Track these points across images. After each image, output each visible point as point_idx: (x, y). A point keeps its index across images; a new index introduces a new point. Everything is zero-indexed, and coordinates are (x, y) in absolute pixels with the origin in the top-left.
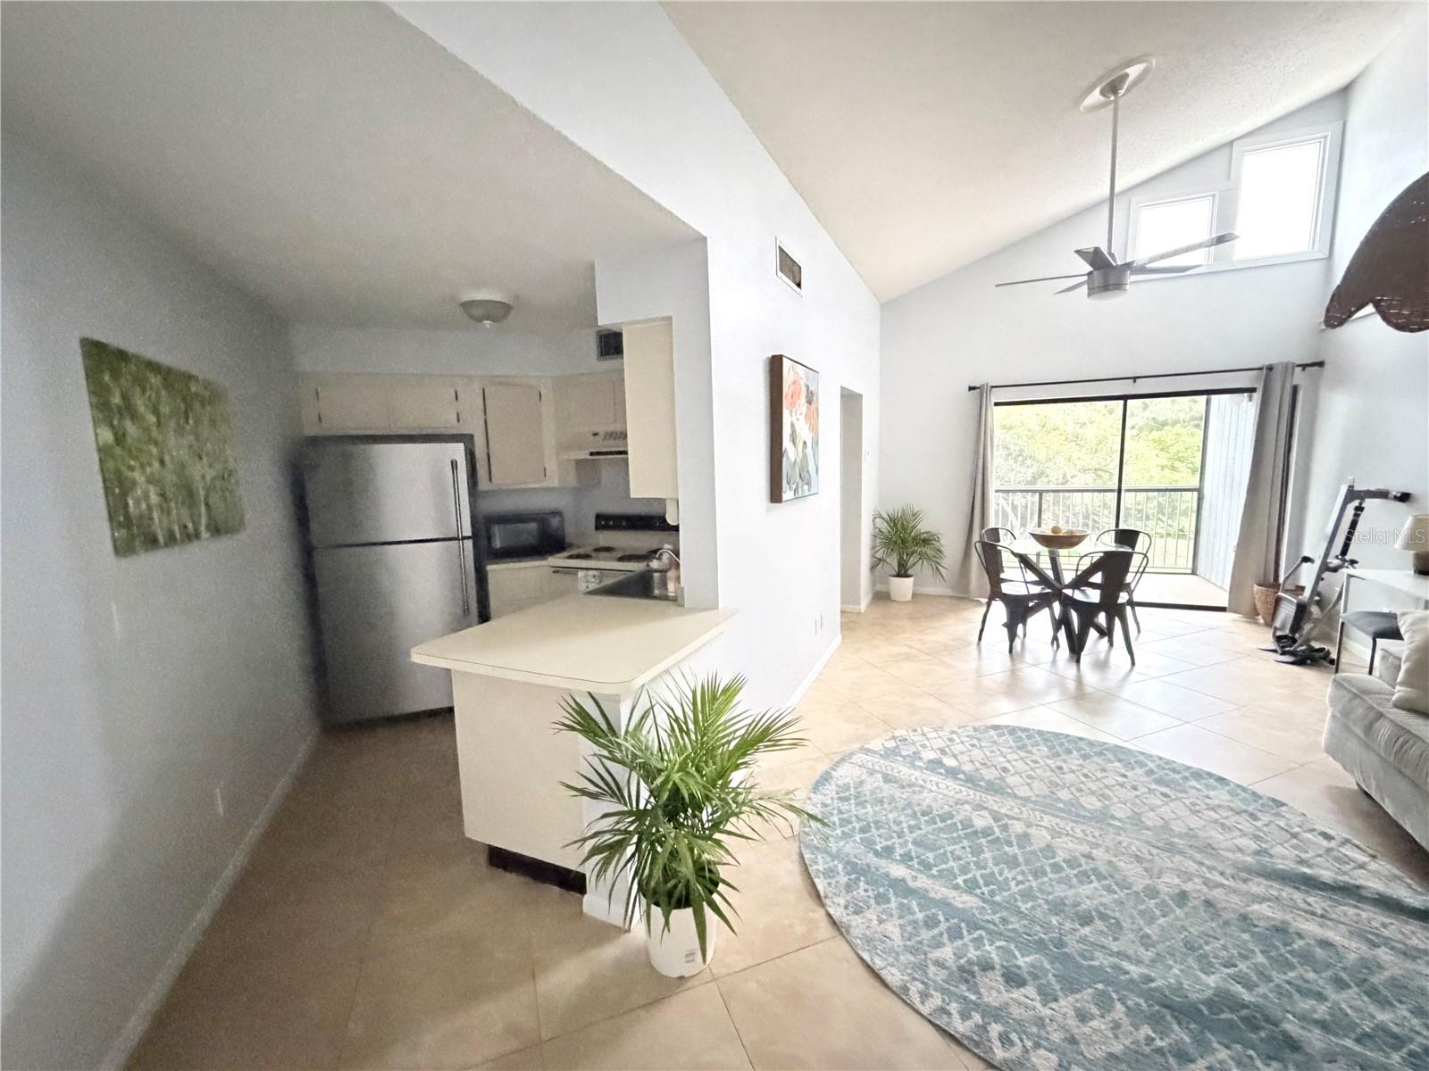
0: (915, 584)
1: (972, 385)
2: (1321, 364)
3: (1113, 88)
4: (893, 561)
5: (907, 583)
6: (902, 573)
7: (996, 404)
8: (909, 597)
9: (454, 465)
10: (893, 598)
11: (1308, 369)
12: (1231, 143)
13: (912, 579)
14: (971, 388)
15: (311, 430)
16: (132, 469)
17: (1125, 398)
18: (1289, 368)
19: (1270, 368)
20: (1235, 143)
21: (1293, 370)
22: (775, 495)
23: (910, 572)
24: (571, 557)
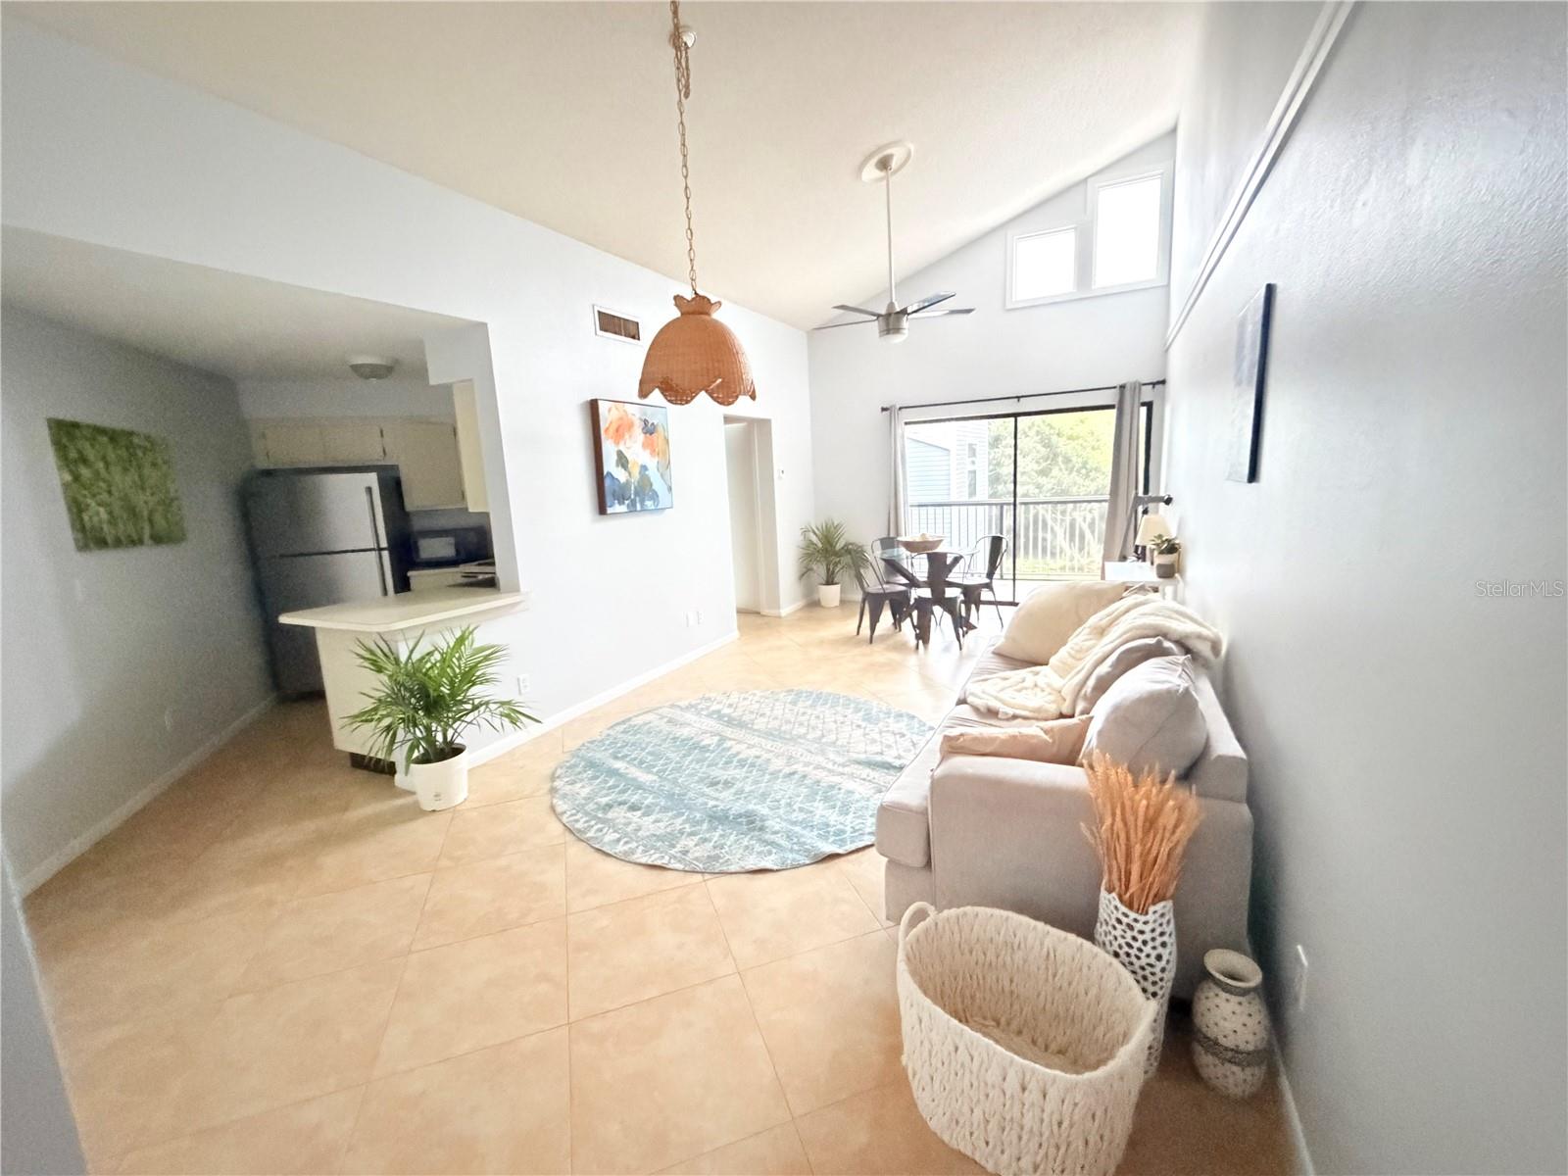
0: (842, 591)
1: (885, 406)
2: (1163, 382)
3: (884, 164)
4: (820, 570)
5: (835, 589)
6: (830, 582)
7: (906, 423)
8: (837, 603)
9: (369, 490)
10: (823, 604)
11: (1157, 386)
12: (1085, 180)
13: (839, 586)
14: (884, 409)
15: (262, 464)
16: (85, 496)
17: (1016, 415)
18: (1138, 386)
19: (1123, 387)
20: (1089, 180)
21: (1140, 390)
22: (602, 509)
23: (836, 580)
24: (479, 565)
